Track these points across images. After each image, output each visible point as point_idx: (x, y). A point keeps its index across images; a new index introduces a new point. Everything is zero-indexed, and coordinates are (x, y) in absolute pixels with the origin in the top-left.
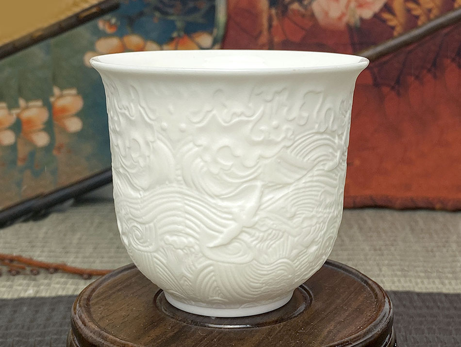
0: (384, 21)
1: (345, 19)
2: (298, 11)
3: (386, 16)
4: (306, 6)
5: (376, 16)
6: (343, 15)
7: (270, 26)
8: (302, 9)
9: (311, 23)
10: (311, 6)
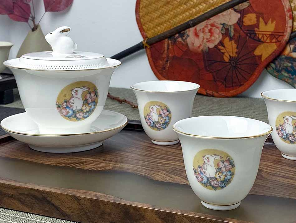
0: (219, 50)
1: (201, 48)
2: (181, 42)
3: (221, 47)
4: (185, 40)
5: (216, 47)
6: (201, 45)
7: (168, 48)
8: (182, 41)
9: (186, 48)
10: (186, 40)
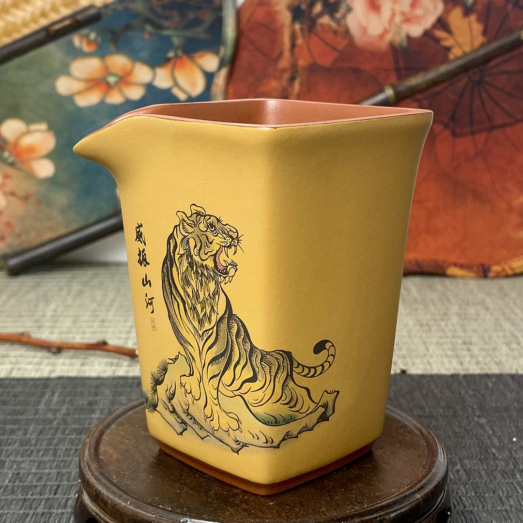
0: (437, 41)
1: (389, 37)
2: (329, 26)
3: (440, 34)
4: (339, 19)
5: (427, 34)
6: (386, 31)
7: (293, 45)
8: (333, 24)
9: (345, 42)
10: (345, 20)
